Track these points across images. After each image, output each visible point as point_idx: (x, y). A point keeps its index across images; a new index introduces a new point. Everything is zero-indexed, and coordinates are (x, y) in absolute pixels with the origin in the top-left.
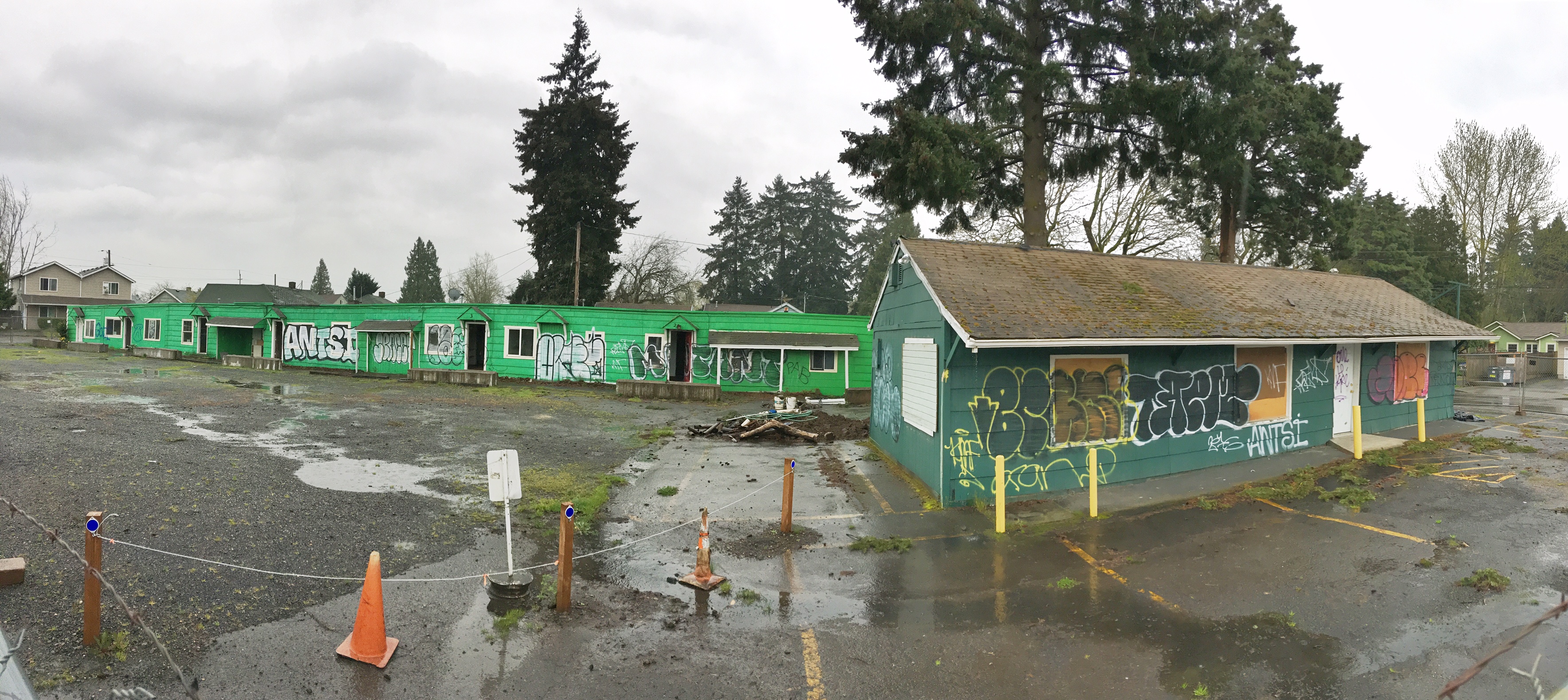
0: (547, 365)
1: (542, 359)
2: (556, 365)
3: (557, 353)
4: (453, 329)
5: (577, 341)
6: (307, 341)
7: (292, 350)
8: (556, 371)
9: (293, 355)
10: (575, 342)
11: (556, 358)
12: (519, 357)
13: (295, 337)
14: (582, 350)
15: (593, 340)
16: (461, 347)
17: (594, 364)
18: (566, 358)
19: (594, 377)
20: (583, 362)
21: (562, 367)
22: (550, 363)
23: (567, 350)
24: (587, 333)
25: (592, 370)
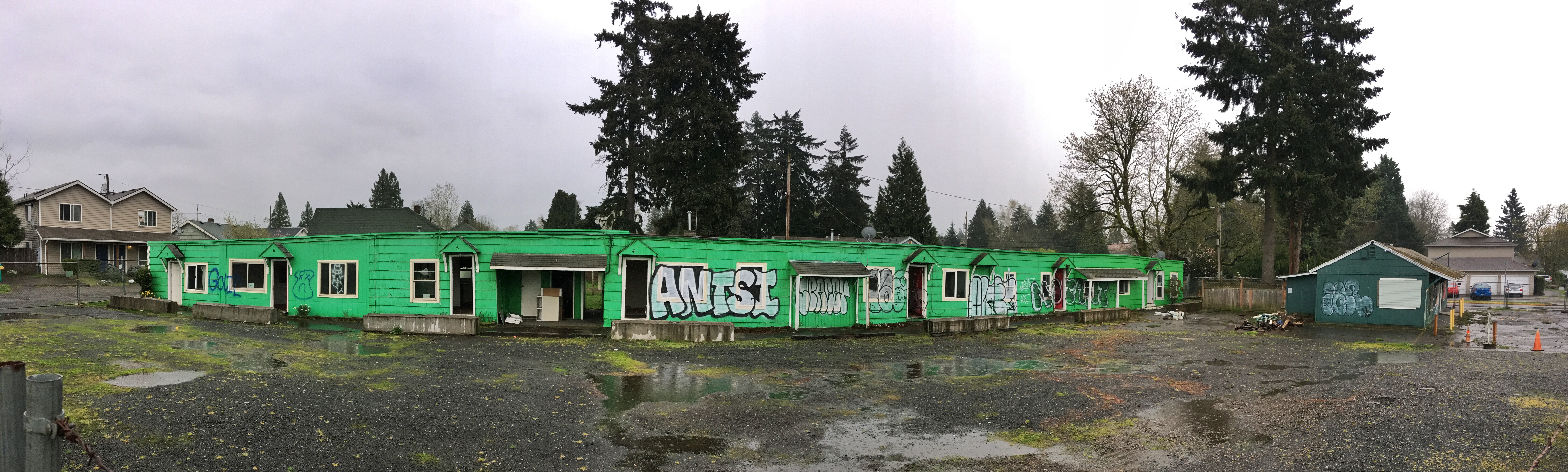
0: (977, 305)
1: (973, 301)
2: (983, 304)
3: (984, 294)
4: (893, 272)
5: (998, 281)
6: (694, 290)
7: (667, 304)
8: (983, 310)
9: (669, 311)
10: (997, 282)
11: (983, 297)
12: (955, 298)
13: (671, 284)
14: (1001, 289)
15: (1009, 279)
16: (902, 292)
17: (1010, 300)
18: (990, 297)
19: (1011, 312)
20: (1002, 300)
21: (987, 304)
22: (979, 303)
23: (991, 290)
24: (1006, 273)
25: (1009, 306)
